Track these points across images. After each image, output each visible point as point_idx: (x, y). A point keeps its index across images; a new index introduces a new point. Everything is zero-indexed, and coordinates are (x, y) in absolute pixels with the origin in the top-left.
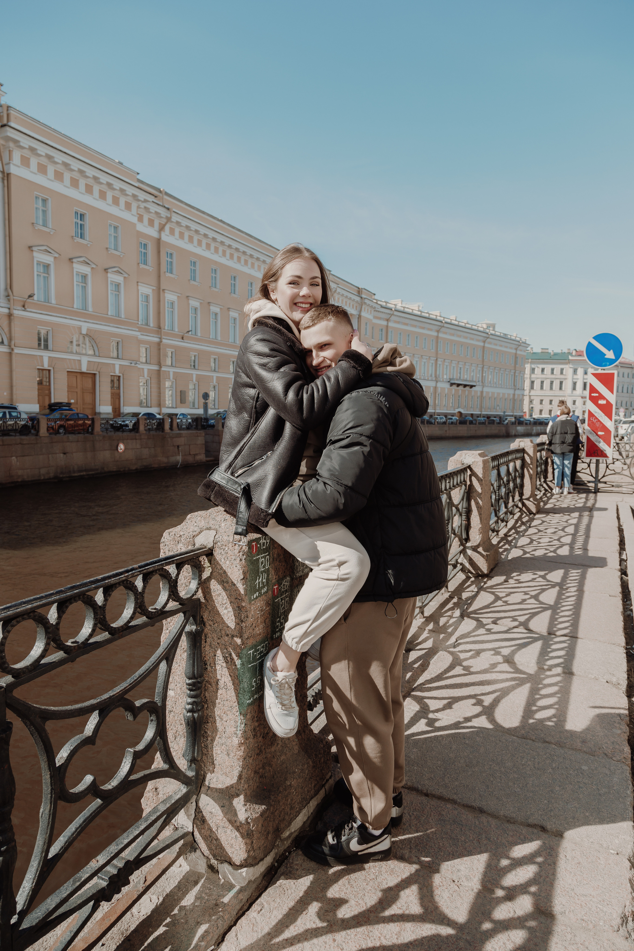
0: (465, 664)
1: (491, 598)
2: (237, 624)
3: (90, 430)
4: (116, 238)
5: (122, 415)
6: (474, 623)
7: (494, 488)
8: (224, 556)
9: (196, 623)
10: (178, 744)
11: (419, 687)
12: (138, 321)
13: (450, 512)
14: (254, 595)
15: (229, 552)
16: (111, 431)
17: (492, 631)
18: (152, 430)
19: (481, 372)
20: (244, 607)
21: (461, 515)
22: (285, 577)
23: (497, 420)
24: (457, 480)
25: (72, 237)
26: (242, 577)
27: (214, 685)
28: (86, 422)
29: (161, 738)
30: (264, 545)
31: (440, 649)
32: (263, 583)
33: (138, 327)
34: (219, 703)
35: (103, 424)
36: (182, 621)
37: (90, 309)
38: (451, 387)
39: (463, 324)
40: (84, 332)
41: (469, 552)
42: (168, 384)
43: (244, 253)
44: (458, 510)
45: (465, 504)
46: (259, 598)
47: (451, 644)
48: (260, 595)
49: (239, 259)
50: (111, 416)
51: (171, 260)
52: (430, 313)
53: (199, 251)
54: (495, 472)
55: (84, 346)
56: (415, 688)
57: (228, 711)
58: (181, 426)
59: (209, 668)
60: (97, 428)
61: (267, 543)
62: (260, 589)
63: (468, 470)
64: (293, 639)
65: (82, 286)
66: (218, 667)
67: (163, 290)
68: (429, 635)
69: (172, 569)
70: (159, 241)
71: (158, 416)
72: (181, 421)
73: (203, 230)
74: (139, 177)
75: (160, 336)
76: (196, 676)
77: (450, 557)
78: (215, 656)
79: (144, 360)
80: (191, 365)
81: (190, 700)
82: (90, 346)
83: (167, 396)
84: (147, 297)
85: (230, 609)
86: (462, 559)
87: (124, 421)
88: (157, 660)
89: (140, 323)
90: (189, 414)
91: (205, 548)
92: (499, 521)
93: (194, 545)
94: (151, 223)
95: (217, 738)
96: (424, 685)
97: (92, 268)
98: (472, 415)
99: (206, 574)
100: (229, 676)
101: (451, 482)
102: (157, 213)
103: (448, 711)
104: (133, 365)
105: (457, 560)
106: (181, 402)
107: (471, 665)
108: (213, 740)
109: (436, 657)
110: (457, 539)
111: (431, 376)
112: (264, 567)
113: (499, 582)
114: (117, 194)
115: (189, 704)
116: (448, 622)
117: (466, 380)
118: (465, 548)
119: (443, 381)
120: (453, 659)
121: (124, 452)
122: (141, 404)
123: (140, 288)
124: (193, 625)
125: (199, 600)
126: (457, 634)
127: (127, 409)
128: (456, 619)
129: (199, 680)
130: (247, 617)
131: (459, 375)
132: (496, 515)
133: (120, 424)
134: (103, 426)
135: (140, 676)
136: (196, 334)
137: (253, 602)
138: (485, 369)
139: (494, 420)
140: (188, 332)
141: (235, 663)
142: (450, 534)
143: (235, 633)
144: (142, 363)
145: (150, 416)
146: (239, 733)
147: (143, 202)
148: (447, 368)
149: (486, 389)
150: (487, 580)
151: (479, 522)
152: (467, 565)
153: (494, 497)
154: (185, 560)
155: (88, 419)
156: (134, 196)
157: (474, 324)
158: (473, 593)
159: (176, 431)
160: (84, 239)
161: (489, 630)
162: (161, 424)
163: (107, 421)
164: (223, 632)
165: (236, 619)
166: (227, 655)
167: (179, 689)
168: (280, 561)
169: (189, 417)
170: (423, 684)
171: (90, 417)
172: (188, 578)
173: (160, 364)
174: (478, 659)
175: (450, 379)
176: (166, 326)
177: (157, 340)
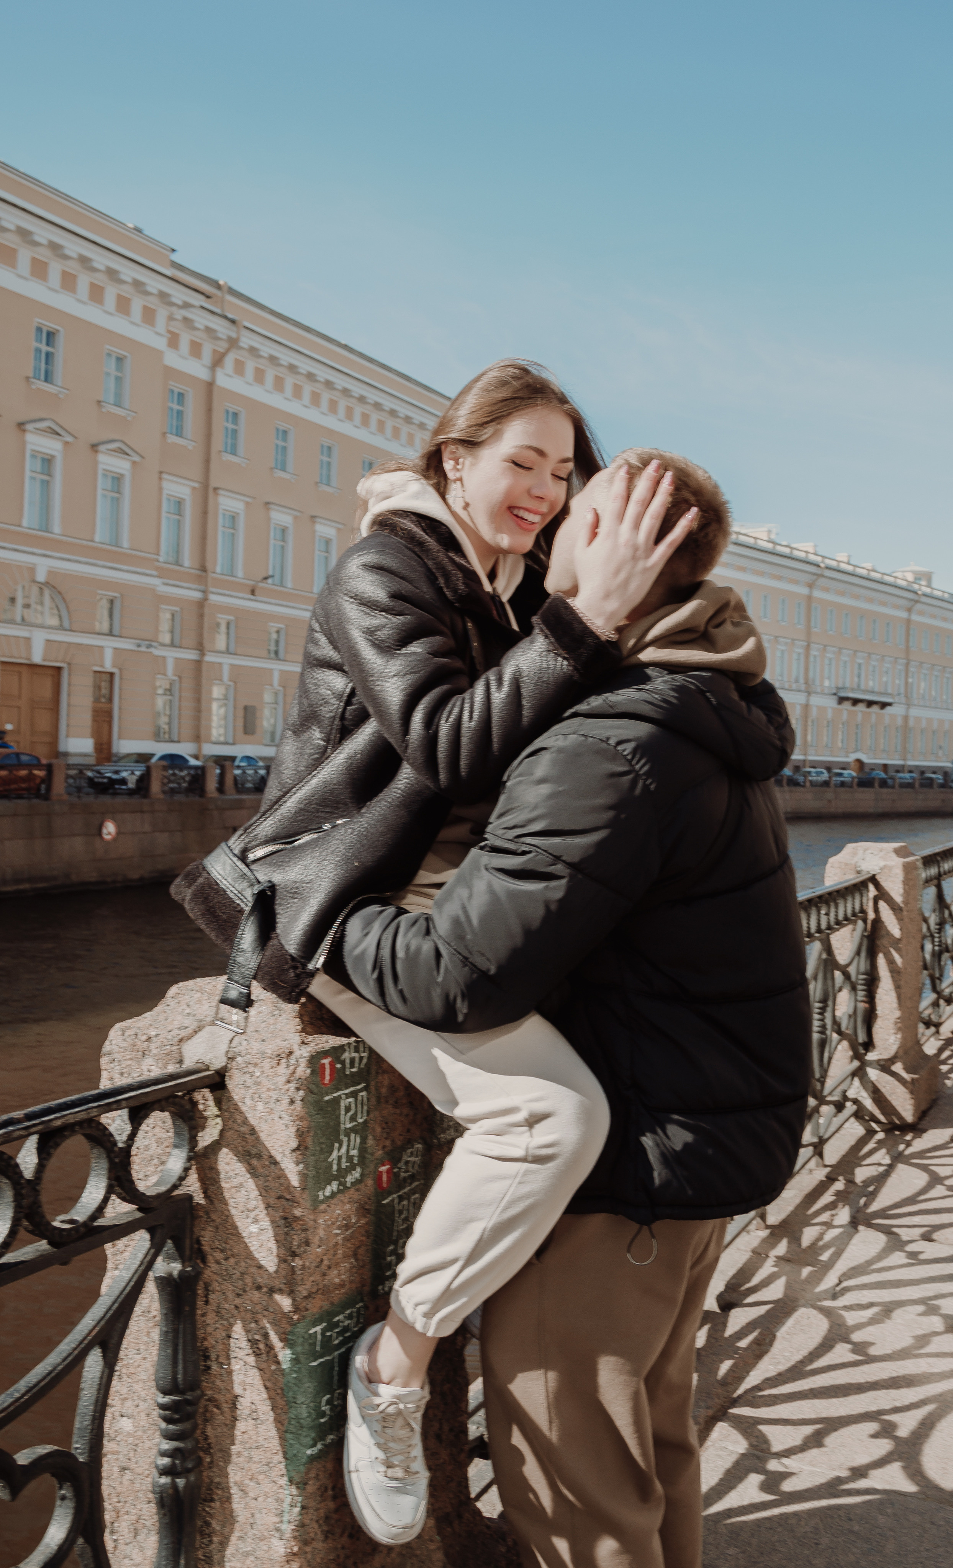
0: (857, 1337)
1: (920, 1179)
2: (282, 1260)
3: (43, 791)
4: (119, 380)
5: (114, 759)
6: (880, 1239)
7: (929, 928)
8: (251, 1092)
9: (181, 1254)
10: (142, 1549)
11: (749, 1397)
12: (158, 554)
13: (830, 982)
14: (324, 1189)
15: (264, 1081)
16: (88, 794)
17: (922, 1257)
18: (179, 793)
19: (903, 674)
20: (297, 1219)
21: (854, 988)
22: (409, 1143)
23: (939, 778)
24: (845, 908)
25: (28, 378)
26: (294, 1144)
27: (226, 1407)
28: (36, 772)
29: (87, 1541)
30: (352, 1066)
31: (802, 1302)
32: (350, 1158)
33: (157, 569)
34: (239, 1454)
35: (71, 777)
36: (144, 1252)
37: (57, 529)
38: (841, 707)
39: (864, 572)
40: (41, 577)
41: (873, 1074)
42: (217, 692)
43: (393, 413)
44: (847, 976)
45: (863, 964)
46: (340, 1196)
47: (826, 1291)
48: (343, 1188)
49: (381, 425)
50: (91, 761)
51: (234, 427)
52: (794, 546)
53: (295, 408)
54: (932, 890)
55: (39, 608)
56: (740, 1397)
57: (260, 1473)
58: (243, 785)
59: (214, 1366)
60: (59, 786)
61: (361, 1058)
62: (341, 1174)
63: (871, 887)
64: (417, 1305)
65: (43, 481)
66: (236, 1366)
67: (216, 489)
68: (775, 1269)
69: (118, 1122)
70: (210, 386)
71: (193, 762)
72: (244, 772)
73: (305, 366)
74: (174, 257)
75: (202, 588)
76: (181, 1386)
77: (829, 1084)
78: (229, 1337)
79: (166, 638)
80: (269, 651)
81: (166, 1445)
82: (52, 609)
83: (215, 718)
84: (180, 503)
85: (266, 1223)
86: (856, 1090)
87: (117, 772)
88: (75, 1349)
89: (161, 559)
90: (262, 759)
91: (207, 1069)
92: (942, 1002)
93: (181, 1062)
94: (196, 349)
95: (233, 1539)
96: (761, 1390)
97: (66, 443)
98: (885, 767)
99: (207, 1137)
100: (262, 1388)
101: (832, 914)
102: (208, 330)
103: (814, 1452)
104: (143, 649)
105: (845, 1092)
106: (246, 732)
107: (870, 1339)
108: (224, 1544)
109: (790, 1322)
110: (845, 1044)
111: (797, 681)
112: (353, 1119)
113: (940, 1142)
114: (127, 291)
115: (163, 1454)
116: (820, 1238)
117: (872, 692)
118: (864, 1064)
119: (822, 693)
120: (831, 1327)
121: (115, 839)
122: (157, 736)
123: (165, 484)
124: (175, 1260)
125: (189, 1198)
126: (841, 1266)
127: (125, 746)
128: (840, 1230)
129: (188, 1397)
130: (307, 1243)
131: (856, 679)
132: (934, 989)
133: (109, 778)
134: (71, 781)
135: (31, 1389)
136: (282, 584)
137: (323, 1207)
138: (912, 669)
139: (931, 779)
140: (266, 578)
141: (276, 1356)
142: (828, 1032)
143: (278, 1284)
144: (163, 645)
145: (174, 761)
146: (288, 1529)
147: (180, 307)
148: (830, 665)
149: (914, 712)
150: (914, 1138)
151: (895, 1005)
152: (868, 1103)
153: (928, 947)
154: (150, 1099)
155: (39, 766)
156: (163, 296)
157: (888, 572)
158: (881, 1169)
159: (232, 795)
160: (52, 383)
161: (913, 1255)
162: (198, 777)
163: (81, 772)
164: (248, 1280)
165: (279, 1247)
166: (257, 1337)
167: (143, 1415)
168: (396, 1105)
169: (261, 764)
170: (758, 1388)
171: (44, 761)
172: (166, 1143)
173: (201, 648)
174: (888, 1325)
175: (838, 688)
176: (219, 565)
177: (198, 595)
